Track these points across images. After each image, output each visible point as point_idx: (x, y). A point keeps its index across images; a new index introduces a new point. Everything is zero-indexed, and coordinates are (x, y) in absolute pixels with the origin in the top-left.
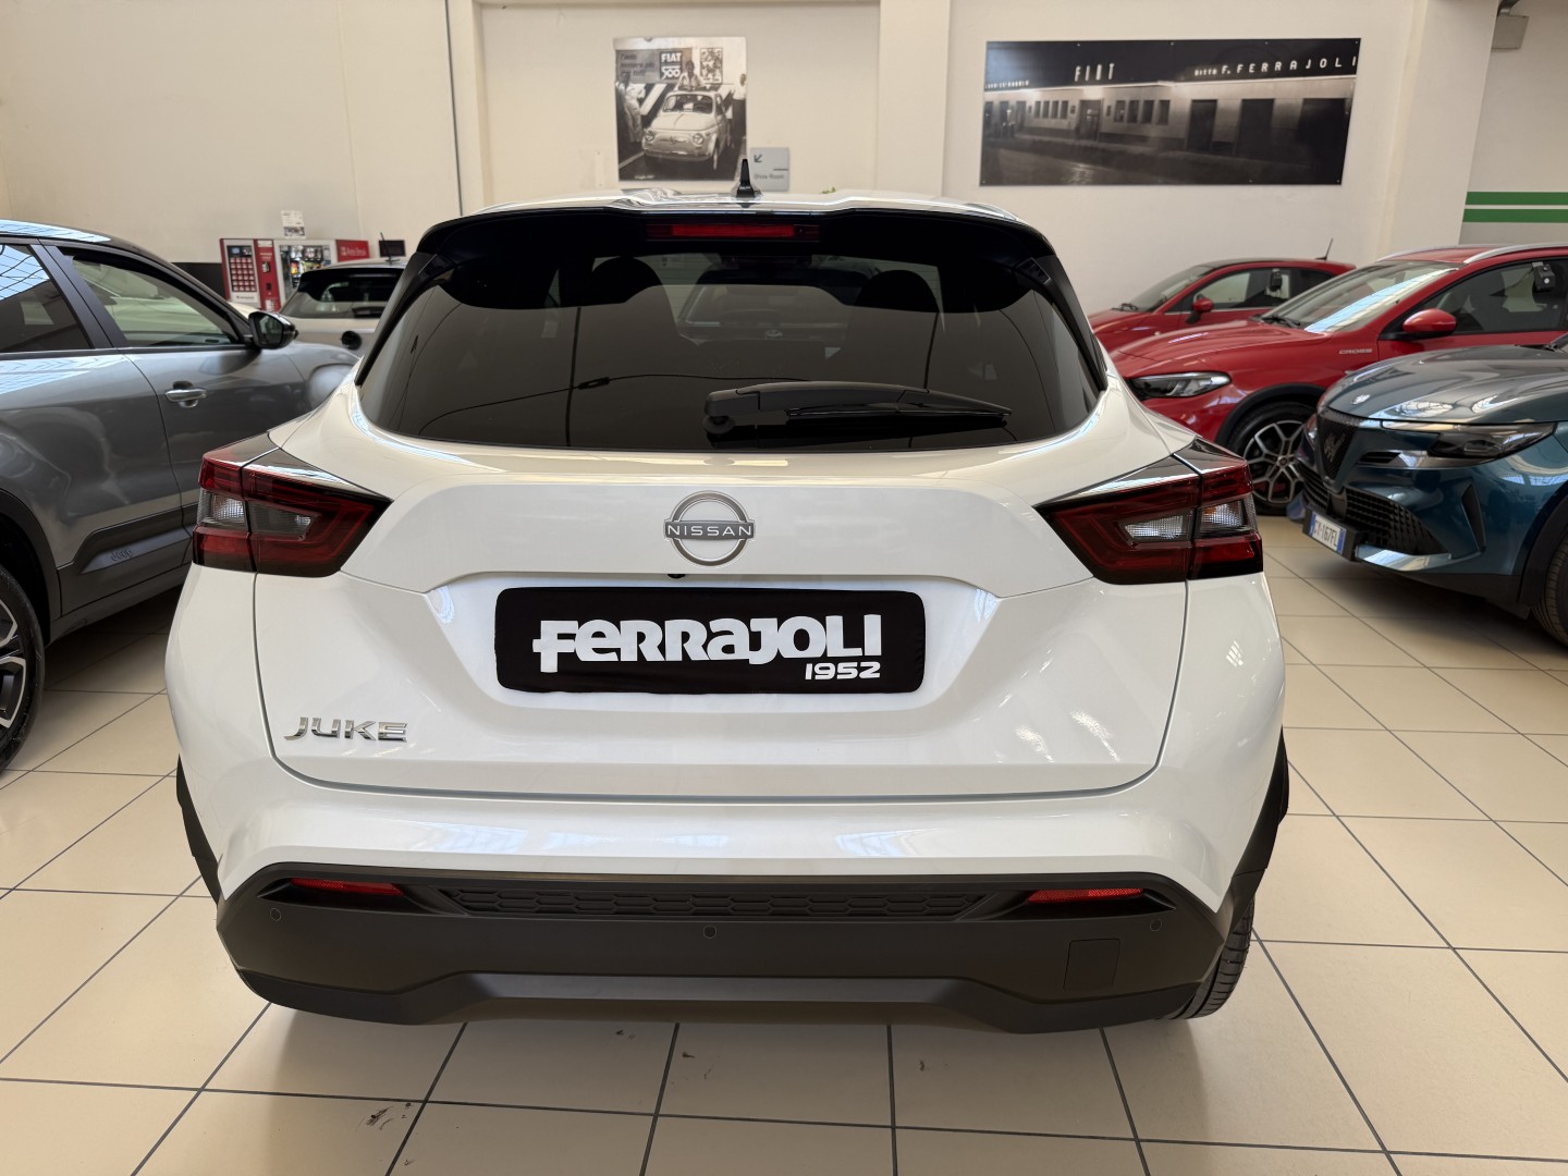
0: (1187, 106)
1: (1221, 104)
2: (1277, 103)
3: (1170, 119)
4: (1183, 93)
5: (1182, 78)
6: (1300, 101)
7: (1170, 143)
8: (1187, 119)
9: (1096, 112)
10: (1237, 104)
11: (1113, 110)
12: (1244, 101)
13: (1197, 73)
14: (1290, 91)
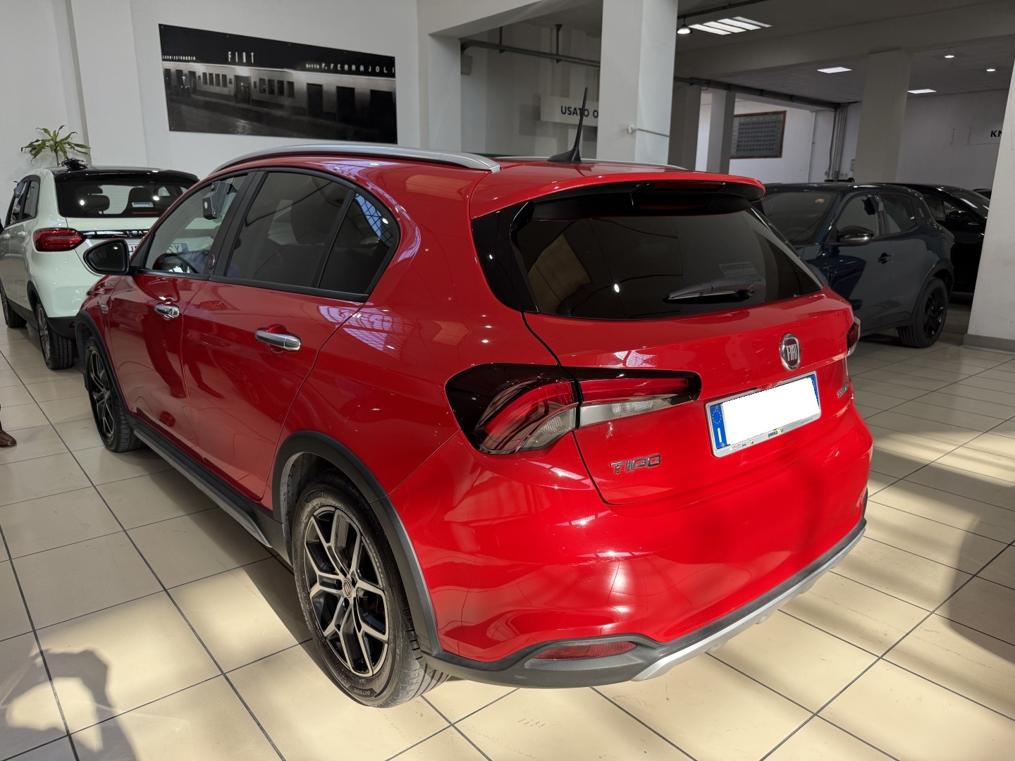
0: (305, 87)
1: (325, 88)
2: (356, 90)
3: (295, 94)
4: (302, 78)
5: (299, 69)
6: (369, 92)
7: (297, 110)
8: (306, 96)
9: (247, 85)
10: (334, 89)
11: (258, 84)
12: (338, 88)
13: (307, 66)
14: (362, 83)
